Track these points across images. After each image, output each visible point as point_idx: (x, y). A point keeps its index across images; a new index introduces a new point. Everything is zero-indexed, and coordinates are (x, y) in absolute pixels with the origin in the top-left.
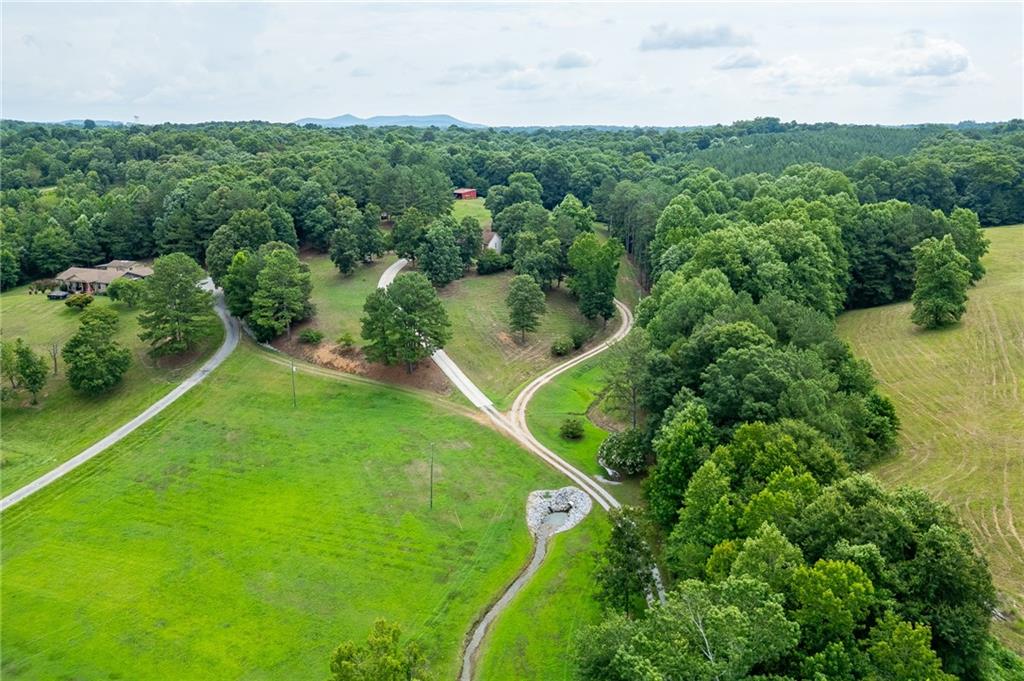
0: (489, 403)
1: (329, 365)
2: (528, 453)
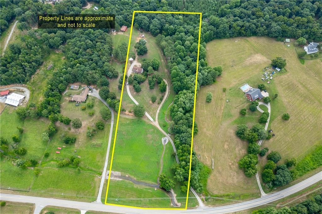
0: (153, 120)
1: (128, 115)
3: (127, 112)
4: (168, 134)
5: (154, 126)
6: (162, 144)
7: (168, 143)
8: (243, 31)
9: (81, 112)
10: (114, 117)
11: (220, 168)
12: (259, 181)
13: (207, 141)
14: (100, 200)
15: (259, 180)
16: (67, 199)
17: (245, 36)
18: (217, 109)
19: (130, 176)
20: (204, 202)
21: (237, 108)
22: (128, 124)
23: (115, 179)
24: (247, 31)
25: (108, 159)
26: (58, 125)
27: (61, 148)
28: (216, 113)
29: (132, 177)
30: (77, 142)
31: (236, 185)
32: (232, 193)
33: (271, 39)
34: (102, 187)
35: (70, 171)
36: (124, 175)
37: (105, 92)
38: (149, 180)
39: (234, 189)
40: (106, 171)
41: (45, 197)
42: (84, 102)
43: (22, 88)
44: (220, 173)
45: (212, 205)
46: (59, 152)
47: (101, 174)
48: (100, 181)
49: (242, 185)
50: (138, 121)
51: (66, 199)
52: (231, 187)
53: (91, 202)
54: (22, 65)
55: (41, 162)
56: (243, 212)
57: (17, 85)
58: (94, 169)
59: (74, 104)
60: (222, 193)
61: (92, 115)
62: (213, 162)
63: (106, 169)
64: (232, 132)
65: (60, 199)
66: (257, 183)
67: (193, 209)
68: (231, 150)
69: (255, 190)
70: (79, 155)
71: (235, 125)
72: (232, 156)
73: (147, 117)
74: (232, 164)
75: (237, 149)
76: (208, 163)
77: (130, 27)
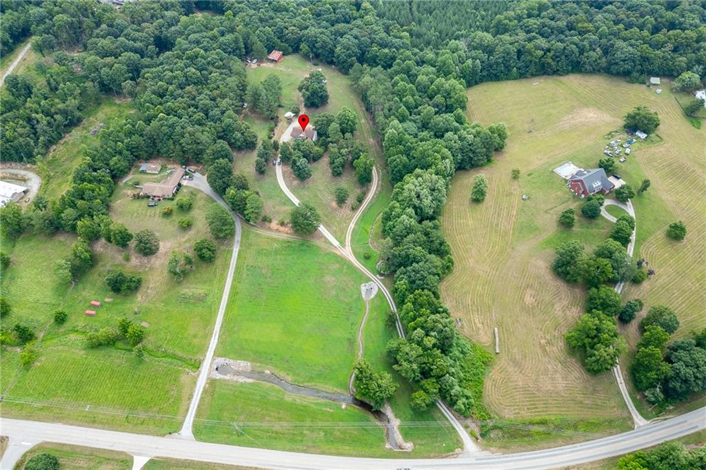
0: (338, 243)
1: (277, 230)
2: (356, 268)
3: (274, 225)
4: (378, 276)
5: (340, 257)
6: (362, 298)
7: (376, 296)
8: (550, 60)
9: (161, 219)
10: (242, 235)
11: (515, 350)
12: (623, 388)
13: (479, 288)
14: (190, 429)
15: (624, 384)
16: (100, 426)
17: (556, 72)
18: (499, 215)
19: (276, 372)
20: (477, 439)
21: (551, 212)
22: (276, 252)
23: (235, 378)
24: (558, 61)
25: (220, 331)
26: (98, 249)
27: (98, 303)
28: (497, 225)
29: (282, 374)
30: (142, 290)
31: (562, 396)
32: (553, 415)
33: (615, 79)
34: (199, 397)
35: (118, 357)
36: (259, 370)
37: (223, 174)
38: (326, 384)
39: (558, 407)
40: (213, 359)
41: (39, 420)
42: (169, 199)
43: (23, 172)
44: (516, 363)
45: (500, 448)
46: (93, 312)
47: (197, 366)
48: (195, 383)
49: (580, 397)
50: (302, 245)
51: (96, 425)
52: (550, 402)
53: (163, 435)
54: (29, 120)
55: (44, 336)
56: (590, 466)
57: (13, 165)
58: (179, 353)
59: (144, 203)
60: (527, 415)
61: (187, 227)
62: (497, 335)
63: (212, 353)
64: (541, 266)
65: (80, 426)
66: (619, 393)
67: (446, 457)
68: (543, 307)
69: (615, 409)
70: (145, 321)
71: (547, 250)
72: (546, 323)
73: (325, 237)
74: (549, 343)
75: (558, 307)
76: (484, 339)
77: (289, 54)
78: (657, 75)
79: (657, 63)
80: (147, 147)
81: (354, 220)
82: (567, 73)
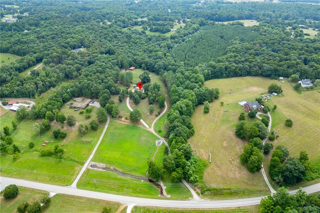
0: (148, 127)
1: (124, 121)
2: (155, 135)
3: (123, 119)
4: (163, 138)
5: (149, 131)
6: (156, 145)
7: (162, 145)
8: (238, 71)
9: (78, 115)
10: (110, 121)
11: (218, 162)
12: (266, 179)
13: (204, 140)
14: (76, 185)
15: (266, 178)
16: (39, 181)
17: (241, 76)
18: (214, 117)
19: (115, 168)
20: (199, 195)
21: (236, 116)
22: (122, 128)
23: (98, 169)
24: (242, 71)
25: (95, 153)
26: (52, 124)
27: (48, 142)
28: (213, 120)
29: (118, 169)
30: (66, 138)
31: (238, 180)
32: (234, 187)
34: (82, 174)
35: (52, 160)
36: (109, 167)
38: (136, 173)
39: (236, 184)
40: (90, 162)
41: (14, 178)
42: (83, 109)
43: (29, 101)
44: (218, 167)
45: (209, 198)
46: (45, 145)
47: (83, 164)
48: (81, 169)
49: (246, 181)
50: (134, 126)
51: (37, 181)
52: (232, 181)
53: (64, 186)
54: (36, 84)
55: (23, 152)
56: (250, 207)
57: (26, 99)
58: (76, 159)
59: (73, 110)
60: (222, 186)
61: (88, 117)
62: (210, 156)
63: (90, 160)
64: (231, 133)
65: (30, 181)
66: (264, 181)
67: (185, 200)
68: (231, 147)
69: (263, 187)
70: (65, 149)
71: (234, 128)
72: (232, 153)
73: (143, 124)
74: (233, 160)
75: (237, 148)
76: (205, 157)
77: (137, 68)
78: (282, 77)
79: (281, 71)
80: (78, 92)
81: (156, 120)
82: (246, 76)
